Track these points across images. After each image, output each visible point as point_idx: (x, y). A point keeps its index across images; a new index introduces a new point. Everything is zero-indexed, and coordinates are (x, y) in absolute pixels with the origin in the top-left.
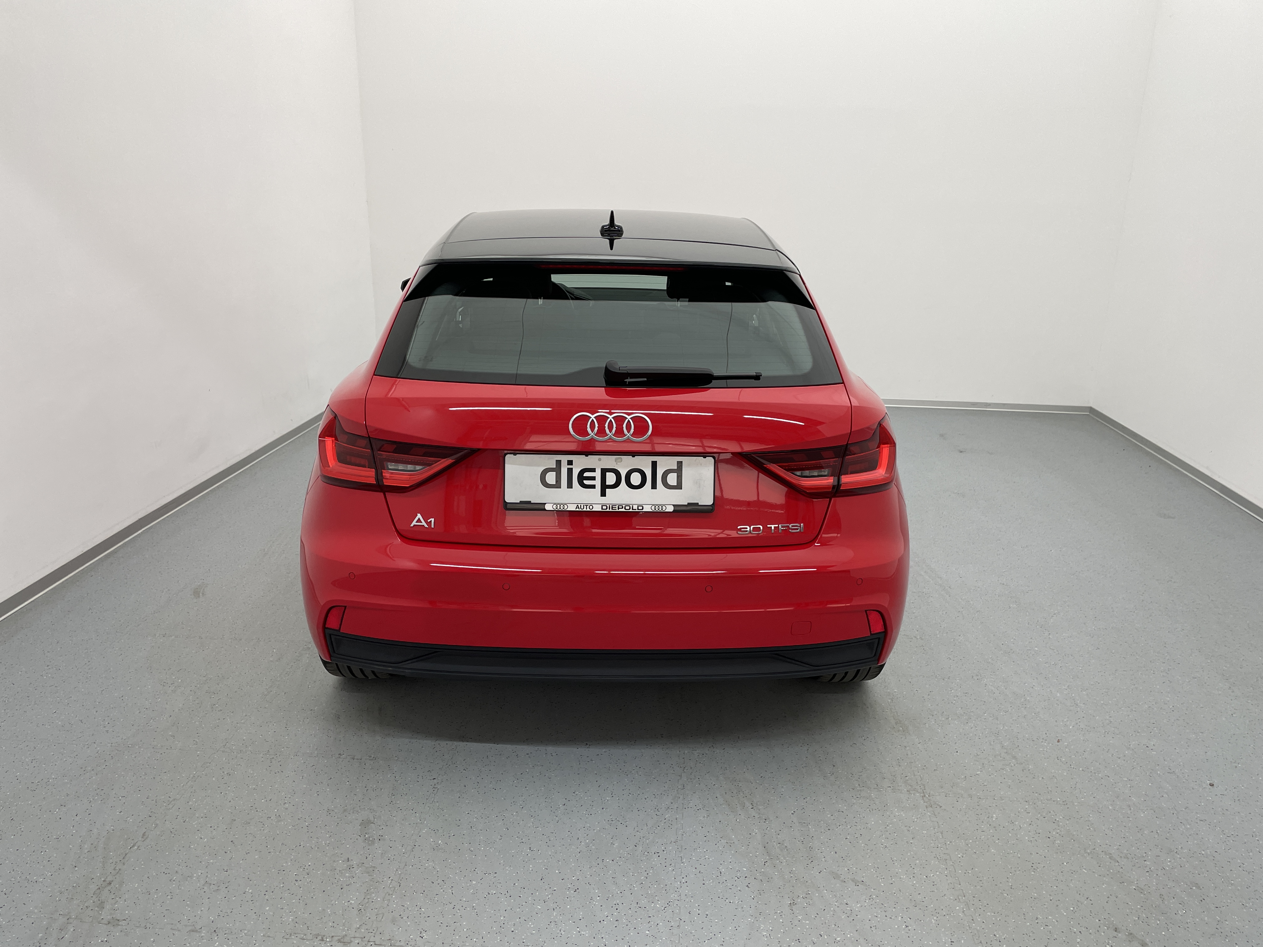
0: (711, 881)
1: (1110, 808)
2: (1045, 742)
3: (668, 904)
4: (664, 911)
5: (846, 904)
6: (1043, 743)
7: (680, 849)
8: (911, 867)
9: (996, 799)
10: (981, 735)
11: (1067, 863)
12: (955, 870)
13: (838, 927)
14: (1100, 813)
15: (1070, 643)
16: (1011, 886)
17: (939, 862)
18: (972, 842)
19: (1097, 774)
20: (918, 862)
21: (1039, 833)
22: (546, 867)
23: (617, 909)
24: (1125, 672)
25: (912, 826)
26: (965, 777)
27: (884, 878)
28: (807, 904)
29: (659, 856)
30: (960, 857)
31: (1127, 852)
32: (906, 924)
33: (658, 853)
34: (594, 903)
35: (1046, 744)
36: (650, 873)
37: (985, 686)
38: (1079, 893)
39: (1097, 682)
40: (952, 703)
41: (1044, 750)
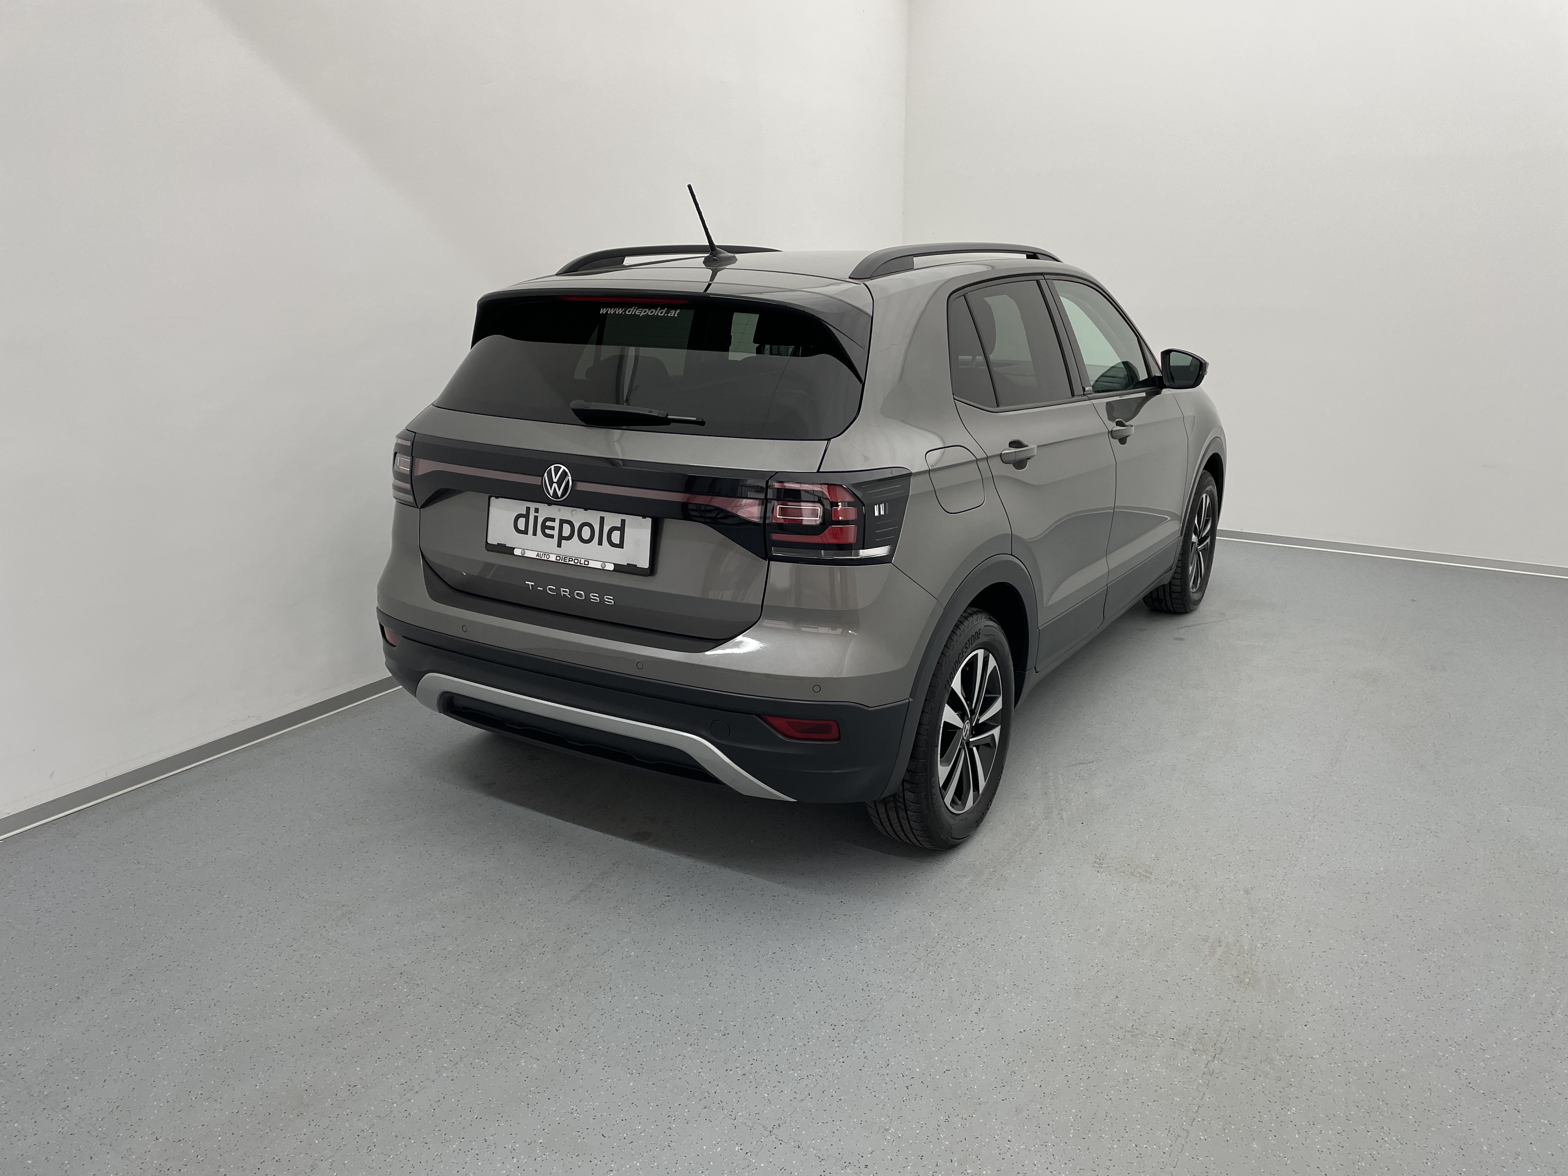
0: (871, 1069)
3: (807, 1076)
4: (799, 1081)
7: (862, 1028)
20: (1139, 1127)
22: (713, 1005)
23: (752, 1064)
27: (1079, 1130)
28: (961, 1125)
29: (834, 1029)
33: (835, 1026)
34: (735, 1051)
36: (812, 1042)
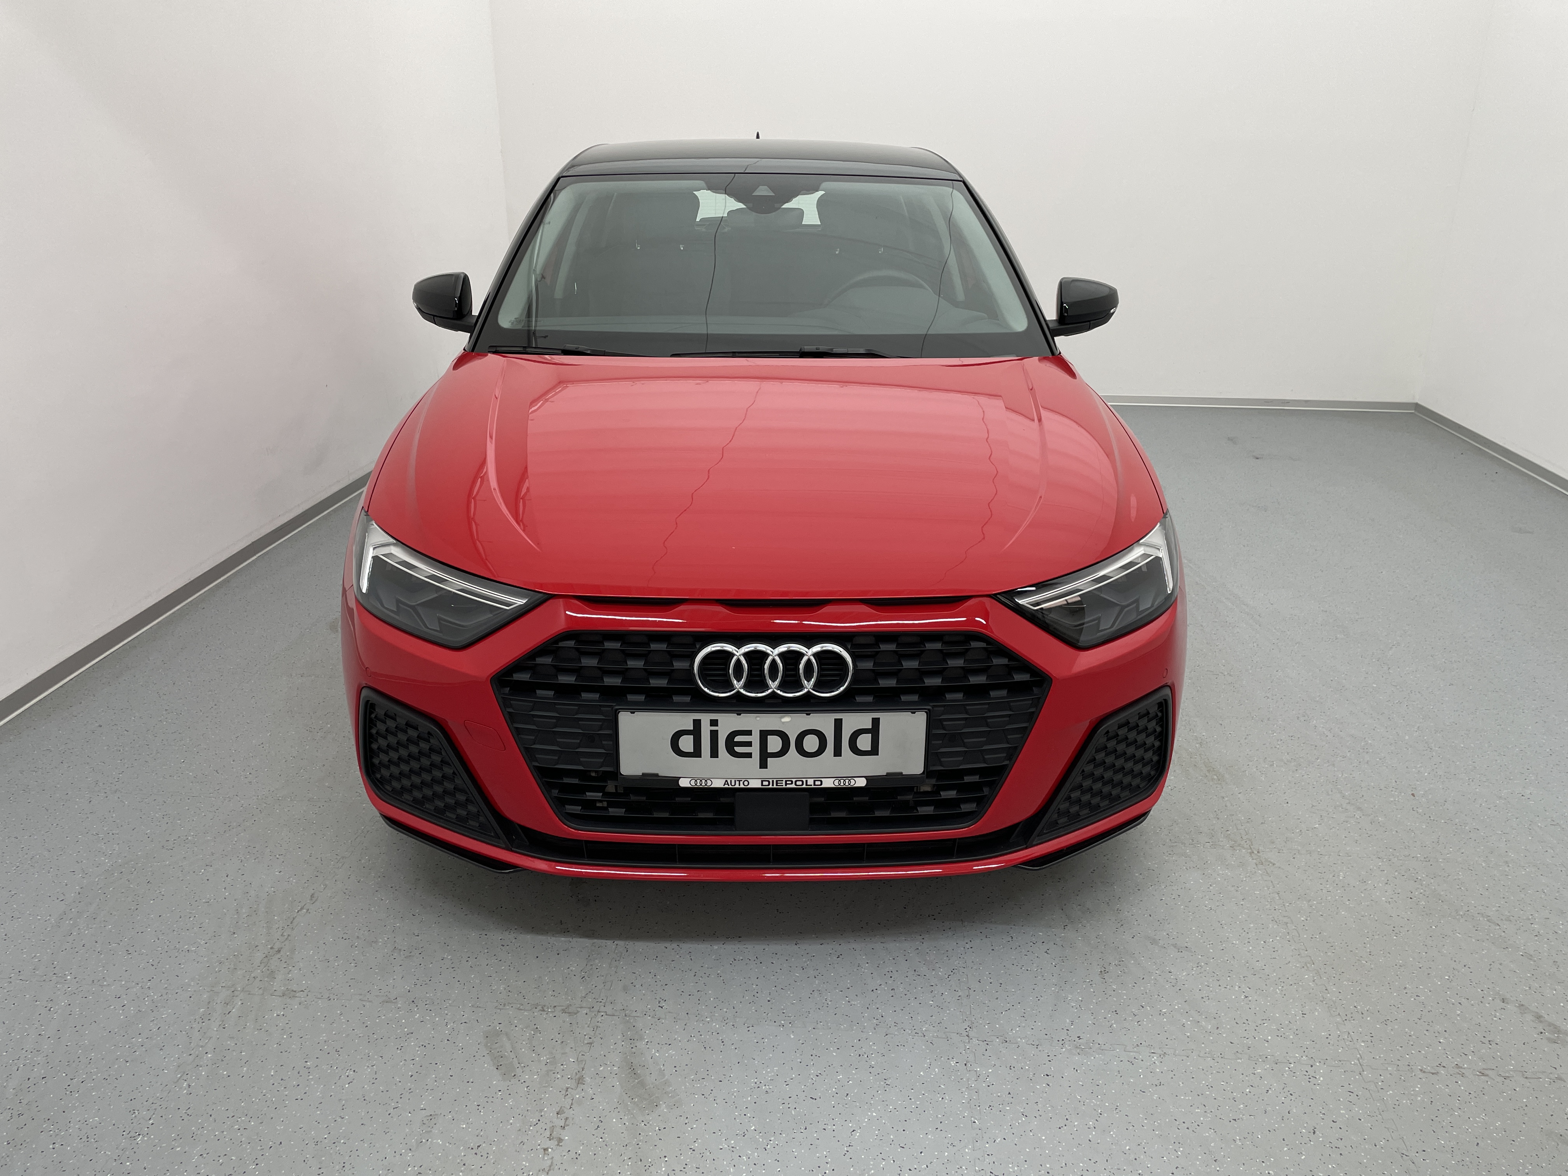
1: (1484, 865)
2: (1396, 791)
3: (952, 971)
4: (949, 979)
5: (1170, 972)
6: (1393, 793)
8: (1245, 931)
9: (1341, 855)
10: (1315, 783)
11: (1435, 927)
12: (1299, 935)
13: (1163, 997)
14: (1472, 870)
15: (1415, 679)
16: (1370, 952)
17: (1278, 925)
18: (1317, 903)
19: (1463, 827)
20: (1252, 925)
21: (1399, 894)
24: (1488, 711)
25: (1241, 886)
26: (1301, 831)
27: (1212, 944)
28: (1121, 972)
30: (1303, 921)
31: (1509, 914)
32: (1244, 994)
35: (1396, 793)
37: (1315, 729)
38: (1454, 959)
39: (1454, 722)
40: (1275, 747)
41: (1395, 800)
